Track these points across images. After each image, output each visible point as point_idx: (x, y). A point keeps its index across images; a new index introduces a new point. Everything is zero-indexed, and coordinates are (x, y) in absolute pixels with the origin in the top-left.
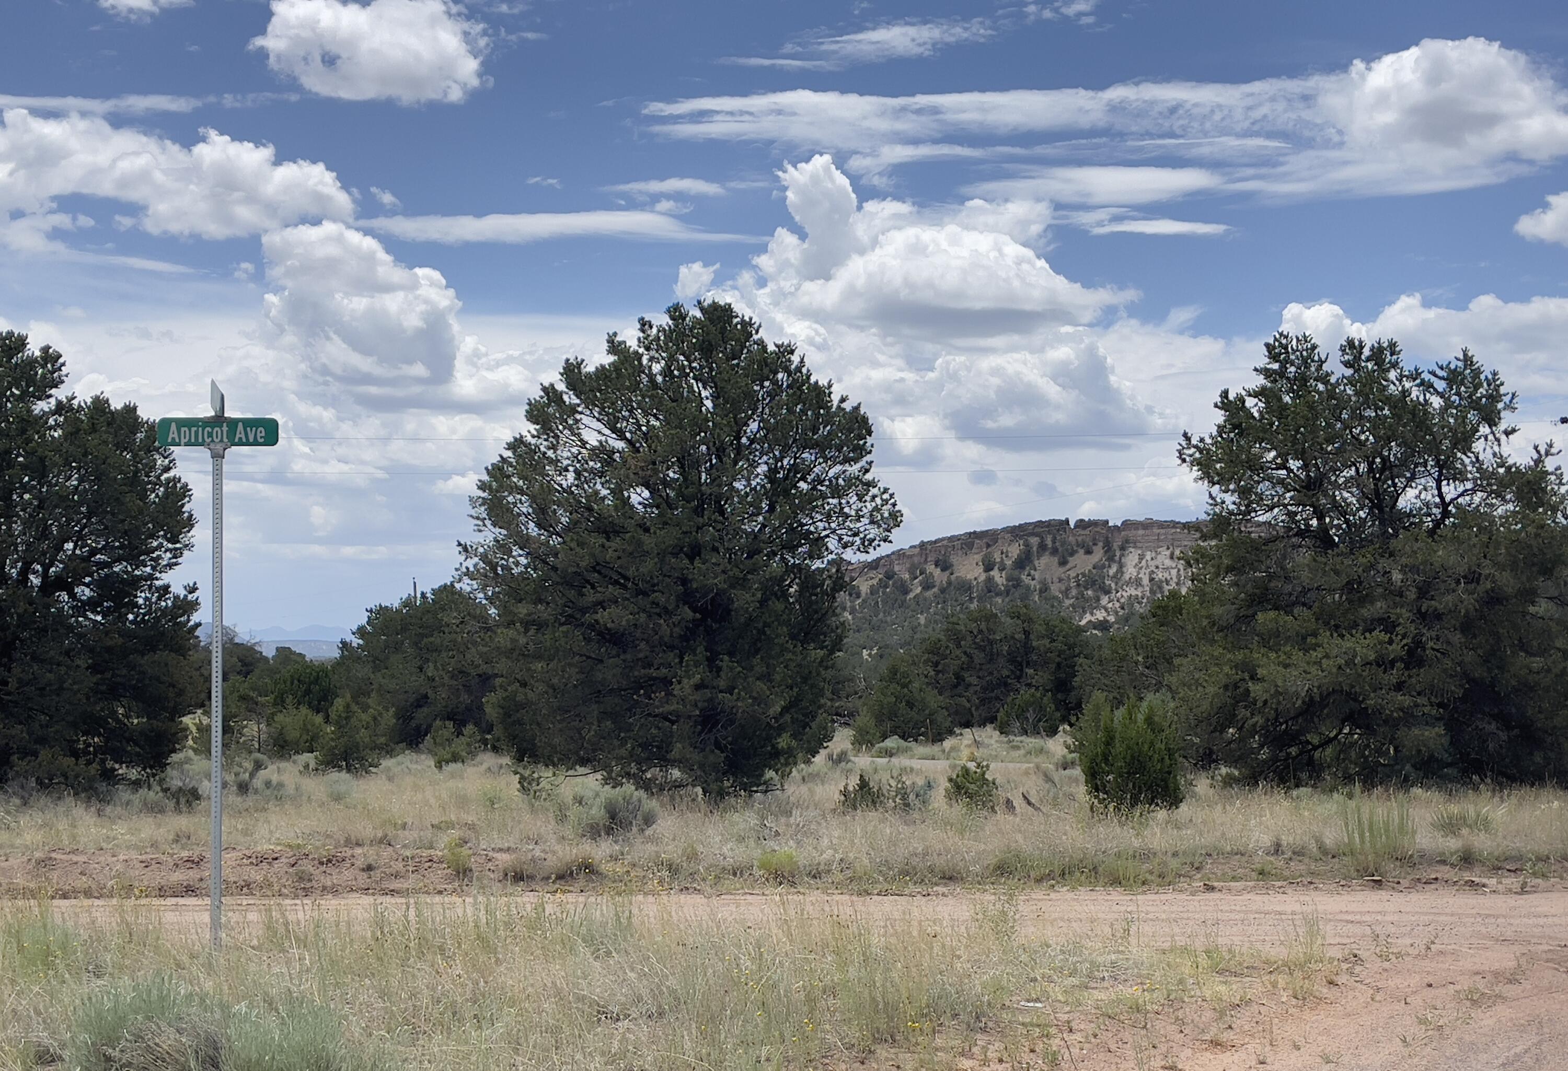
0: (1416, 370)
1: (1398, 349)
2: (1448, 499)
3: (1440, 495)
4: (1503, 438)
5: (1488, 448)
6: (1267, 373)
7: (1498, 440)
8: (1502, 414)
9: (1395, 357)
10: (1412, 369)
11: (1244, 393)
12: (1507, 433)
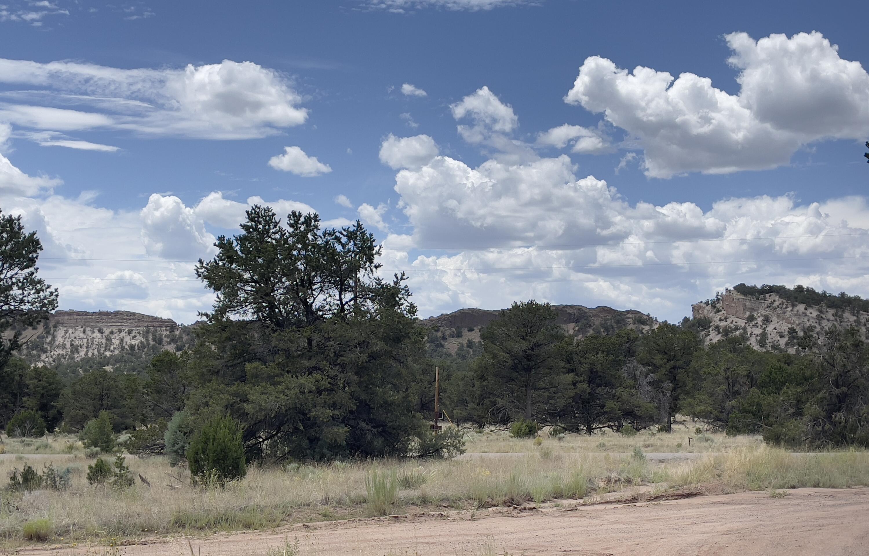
0: (334, 230)
1: (318, 219)
2: (344, 303)
3: (341, 300)
4: (374, 269)
6: (244, 227)
10: (331, 230)
11: (233, 238)
12: (376, 267)
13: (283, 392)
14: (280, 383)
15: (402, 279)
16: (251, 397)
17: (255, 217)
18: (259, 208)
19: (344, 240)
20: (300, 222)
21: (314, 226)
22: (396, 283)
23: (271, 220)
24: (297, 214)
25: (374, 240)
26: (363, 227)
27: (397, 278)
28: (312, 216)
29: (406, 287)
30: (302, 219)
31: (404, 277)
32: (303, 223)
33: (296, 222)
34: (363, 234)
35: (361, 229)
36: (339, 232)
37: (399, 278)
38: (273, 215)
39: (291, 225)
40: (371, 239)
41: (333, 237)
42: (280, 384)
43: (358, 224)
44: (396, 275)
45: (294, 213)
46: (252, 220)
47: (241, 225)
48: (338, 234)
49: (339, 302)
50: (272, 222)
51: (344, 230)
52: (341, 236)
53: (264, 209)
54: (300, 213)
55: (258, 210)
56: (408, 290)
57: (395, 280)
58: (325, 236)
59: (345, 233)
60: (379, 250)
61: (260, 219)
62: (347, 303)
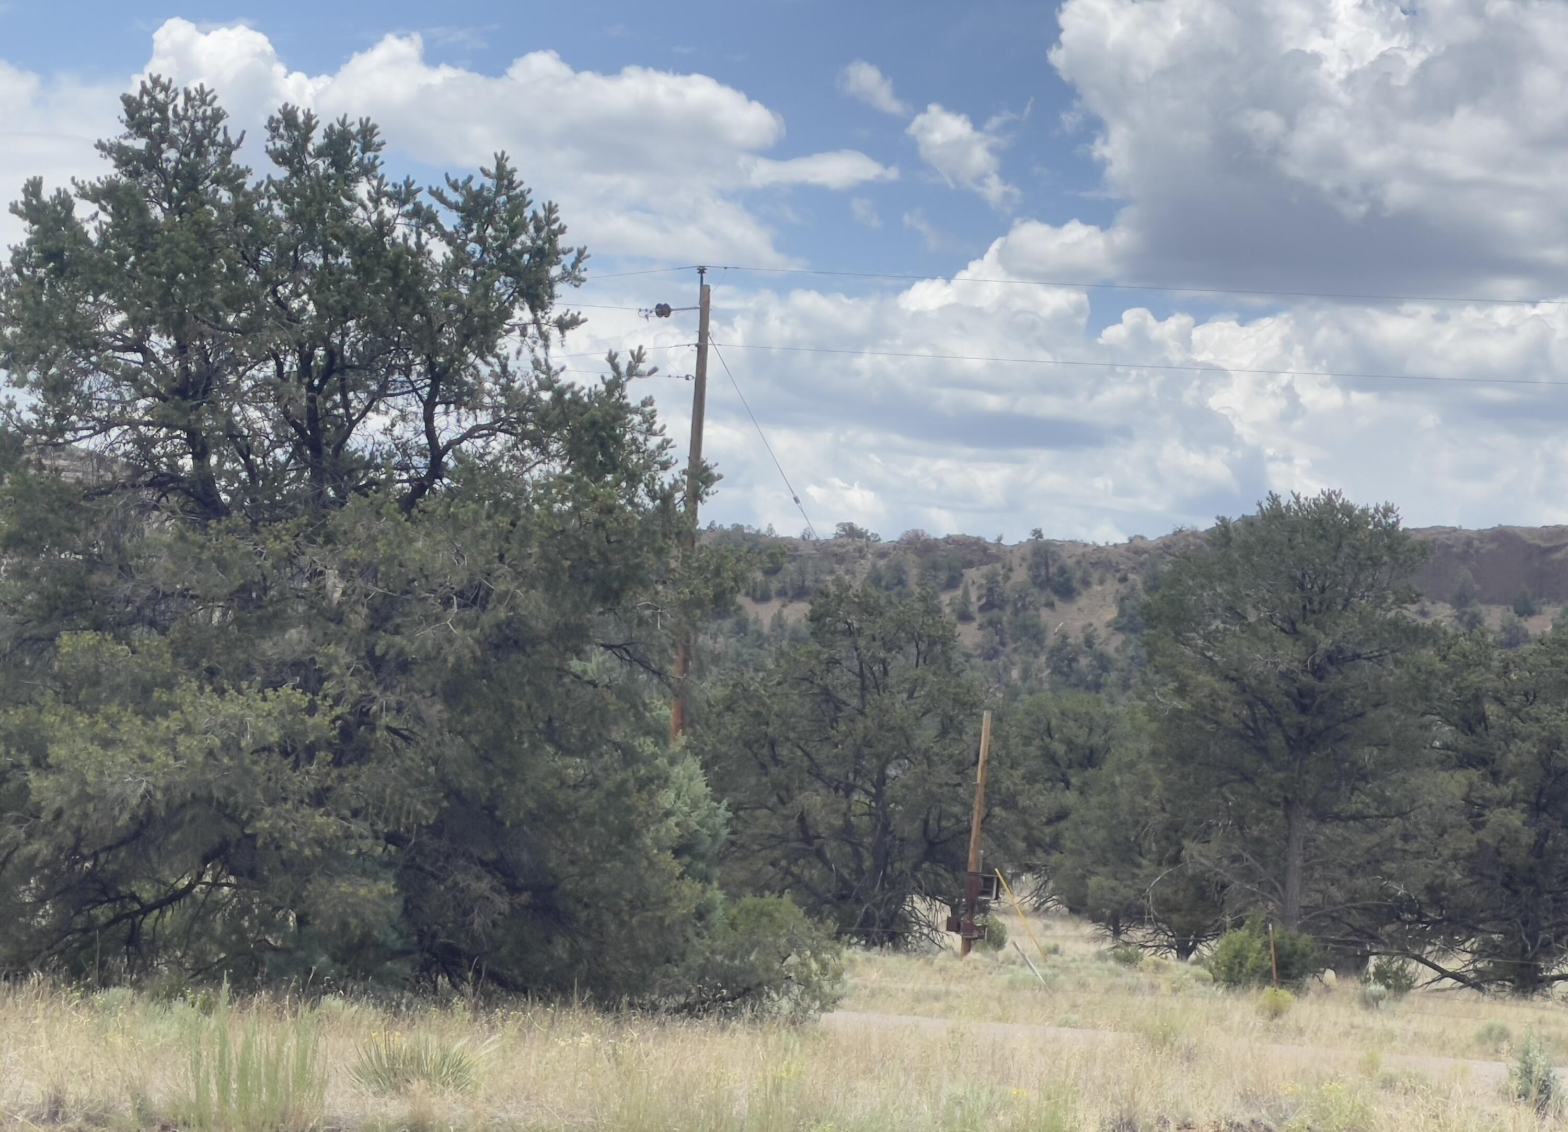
0: (408, 184)
1: (377, 140)
2: (443, 440)
3: (430, 432)
4: (555, 333)
5: (526, 351)
6: (122, 156)
7: (545, 337)
8: (559, 288)
9: (370, 154)
10: (400, 182)
11: (72, 190)
12: (564, 325)
13: (170, 742)
14: (164, 710)
15: (632, 372)
16: (57, 752)
17: (152, 121)
18: (165, 89)
19: (450, 220)
20: (310, 147)
21: (360, 163)
22: (614, 385)
23: (207, 133)
24: (301, 118)
25: (562, 230)
26: (517, 178)
27: (615, 367)
28: (355, 129)
29: (648, 402)
30: (317, 138)
31: (642, 367)
32: (320, 153)
33: (299, 146)
34: (518, 203)
35: (511, 185)
36: (431, 192)
37: (623, 368)
38: (218, 116)
39: (279, 157)
40: (549, 222)
41: (409, 207)
42: (166, 716)
43: (500, 166)
44: (612, 359)
45: (289, 116)
46: (138, 125)
47: (100, 146)
48: (425, 199)
49: (423, 440)
50: (213, 143)
51: (455, 187)
52: (437, 206)
53: (187, 94)
54: (309, 117)
55: (161, 97)
56: (653, 414)
57: (609, 376)
58: (376, 202)
59: (454, 197)
60: (574, 266)
61: (175, 130)
62: (450, 444)
